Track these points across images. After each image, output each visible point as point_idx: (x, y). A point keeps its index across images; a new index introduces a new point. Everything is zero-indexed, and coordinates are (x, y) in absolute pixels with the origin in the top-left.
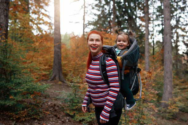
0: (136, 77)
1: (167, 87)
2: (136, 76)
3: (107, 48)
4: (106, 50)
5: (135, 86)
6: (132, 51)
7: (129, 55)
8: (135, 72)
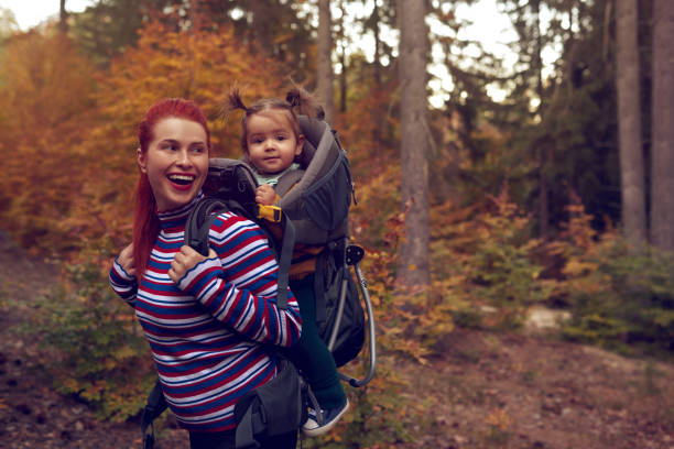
0: (349, 286)
1: (412, 243)
2: (345, 283)
3: (219, 170)
4: (216, 177)
5: (348, 322)
6: (319, 177)
7: (311, 196)
8: (339, 263)
